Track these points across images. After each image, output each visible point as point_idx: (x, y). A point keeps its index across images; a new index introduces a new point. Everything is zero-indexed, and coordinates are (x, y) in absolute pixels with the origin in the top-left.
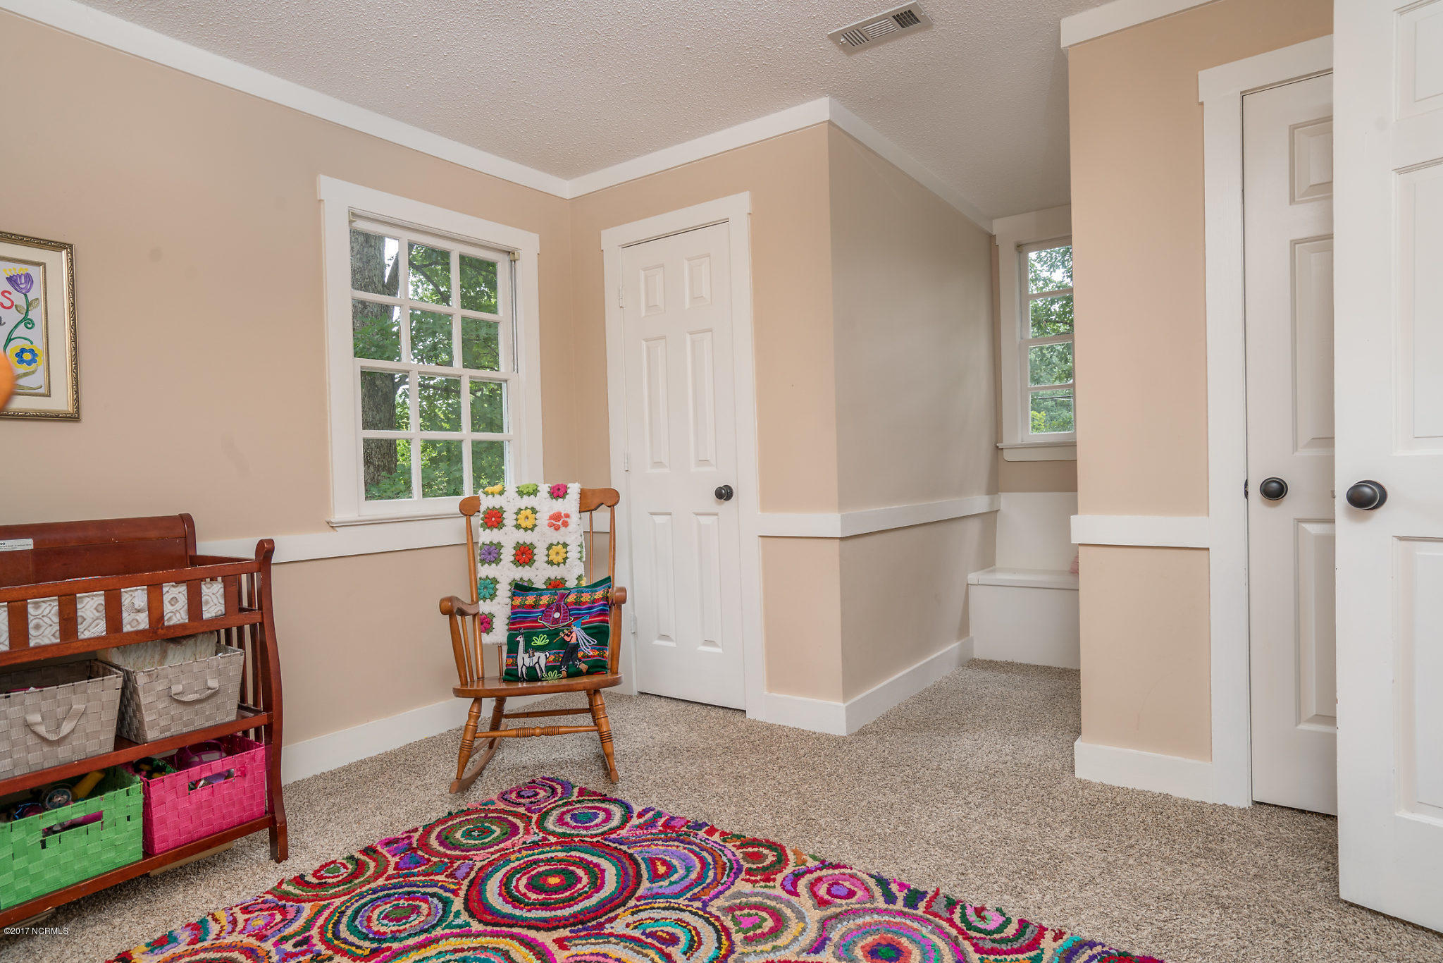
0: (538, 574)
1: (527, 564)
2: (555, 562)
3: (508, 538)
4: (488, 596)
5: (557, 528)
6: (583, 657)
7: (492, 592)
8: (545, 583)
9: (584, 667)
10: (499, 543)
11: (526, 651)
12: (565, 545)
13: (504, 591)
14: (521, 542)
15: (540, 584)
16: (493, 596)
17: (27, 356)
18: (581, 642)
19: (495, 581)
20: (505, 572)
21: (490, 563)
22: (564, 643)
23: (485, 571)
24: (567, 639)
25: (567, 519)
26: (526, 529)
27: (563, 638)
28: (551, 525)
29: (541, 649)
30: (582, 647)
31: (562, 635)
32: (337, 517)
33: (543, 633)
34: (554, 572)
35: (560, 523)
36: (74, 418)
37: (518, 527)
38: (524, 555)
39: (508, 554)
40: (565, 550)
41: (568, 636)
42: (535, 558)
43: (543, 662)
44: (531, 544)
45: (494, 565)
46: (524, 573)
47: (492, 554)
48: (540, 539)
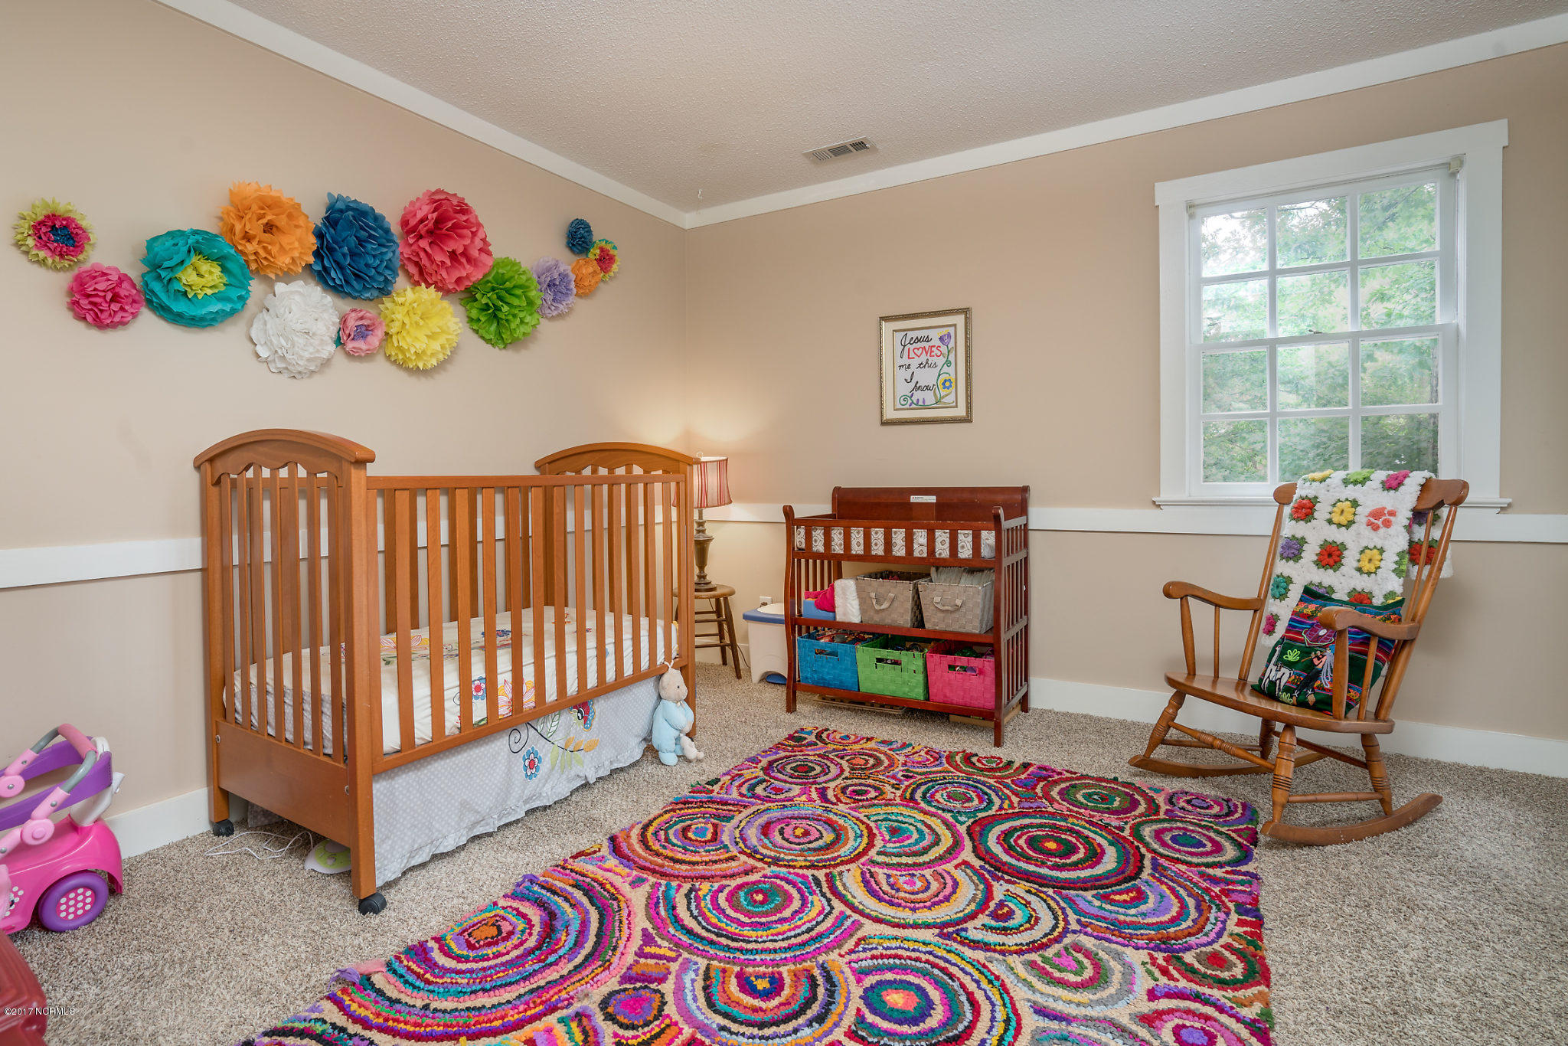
0: (1342, 582)
1: (1331, 567)
2: (1365, 569)
3: (1315, 534)
4: (1277, 595)
5: (1376, 528)
6: (1318, 687)
7: (1283, 591)
8: (1349, 594)
9: (1311, 698)
10: (1303, 538)
11: (1276, 664)
12: (1382, 551)
13: (1295, 592)
14: (1330, 540)
15: (1341, 594)
16: (1283, 597)
17: (947, 384)
18: (1324, 671)
19: (1289, 580)
20: (1304, 572)
21: (1288, 559)
22: (1312, 665)
23: (1283, 567)
24: (1316, 661)
25: (1391, 518)
26: (1340, 525)
27: (1312, 660)
28: (1369, 524)
29: (1290, 665)
30: (1323, 676)
31: (1313, 655)
32: (1164, 496)
33: (1299, 648)
34: (1362, 583)
35: (1379, 522)
36: (967, 419)
37: (1330, 522)
38: (1331, 556)
39: (1310, 553)
40: (1379, 557)
41: (1319, 659)
42: (1343, 561)
43: (1284, 680)
44: (1342, 544)
45: (1291, 562)
46: (1325, 578)
47: (1293, 550)
48: (1353, 540)
